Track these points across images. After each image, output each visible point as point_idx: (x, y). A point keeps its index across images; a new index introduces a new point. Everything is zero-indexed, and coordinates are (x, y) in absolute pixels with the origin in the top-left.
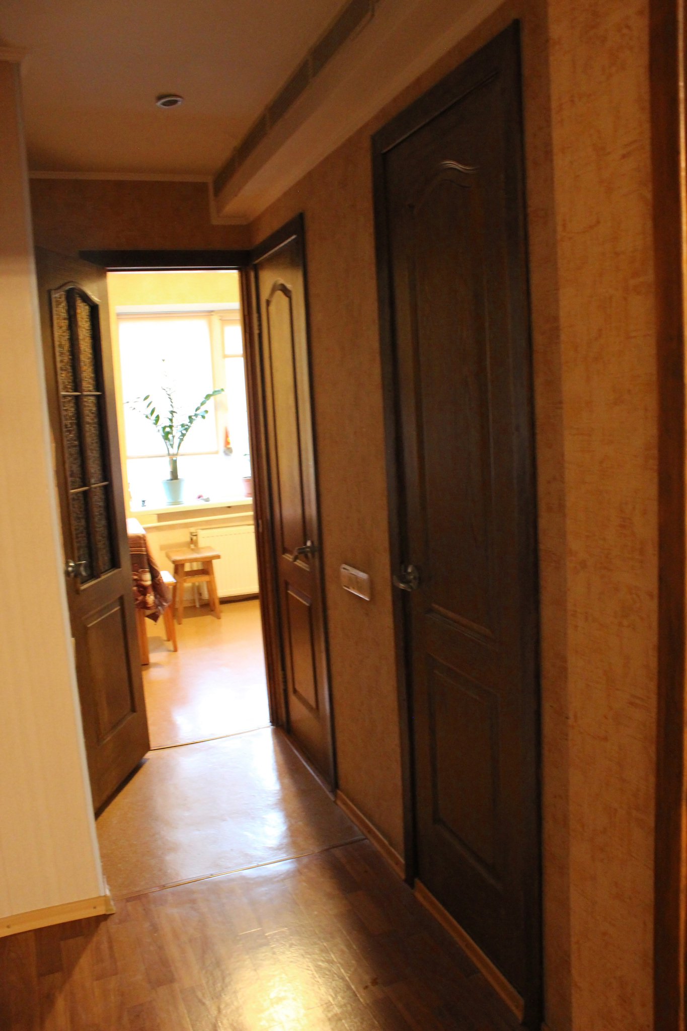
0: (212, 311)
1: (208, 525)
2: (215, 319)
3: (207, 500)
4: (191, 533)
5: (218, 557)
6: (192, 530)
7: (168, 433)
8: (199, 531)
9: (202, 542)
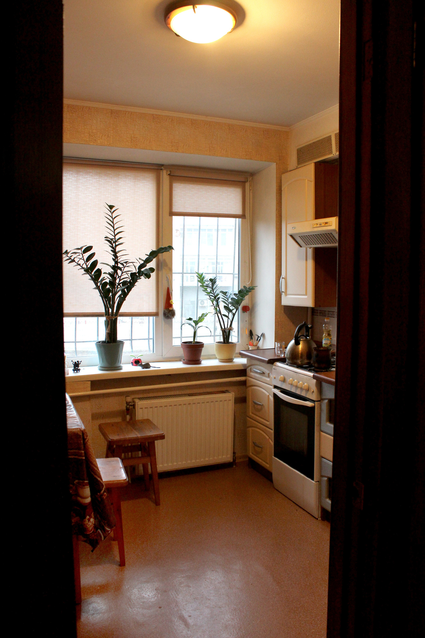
0: (162, 165)
1: (146, 395)
2: (165, 175)
3: (147, 366)
4: (127, 403)
5: (162, 437)
6: (129, 399)
7: (109, 291)
8: (137, 401)
9: (140, 415)
